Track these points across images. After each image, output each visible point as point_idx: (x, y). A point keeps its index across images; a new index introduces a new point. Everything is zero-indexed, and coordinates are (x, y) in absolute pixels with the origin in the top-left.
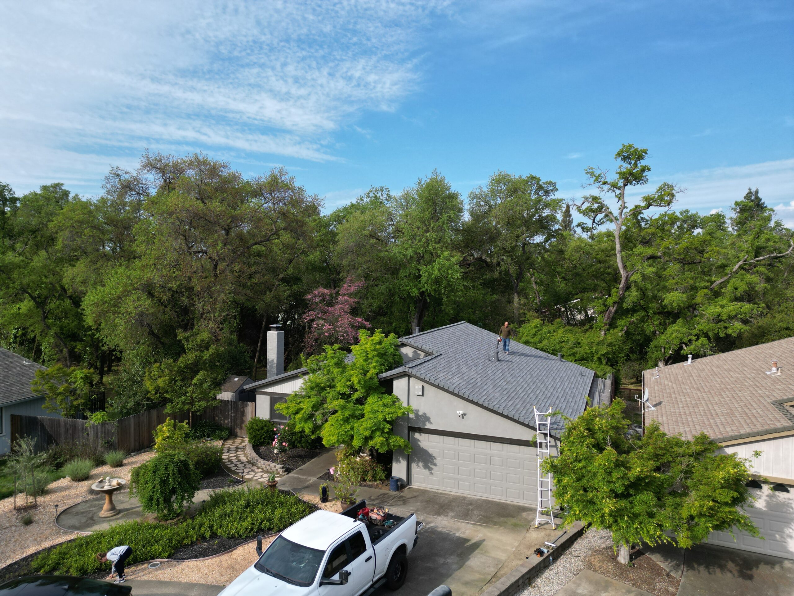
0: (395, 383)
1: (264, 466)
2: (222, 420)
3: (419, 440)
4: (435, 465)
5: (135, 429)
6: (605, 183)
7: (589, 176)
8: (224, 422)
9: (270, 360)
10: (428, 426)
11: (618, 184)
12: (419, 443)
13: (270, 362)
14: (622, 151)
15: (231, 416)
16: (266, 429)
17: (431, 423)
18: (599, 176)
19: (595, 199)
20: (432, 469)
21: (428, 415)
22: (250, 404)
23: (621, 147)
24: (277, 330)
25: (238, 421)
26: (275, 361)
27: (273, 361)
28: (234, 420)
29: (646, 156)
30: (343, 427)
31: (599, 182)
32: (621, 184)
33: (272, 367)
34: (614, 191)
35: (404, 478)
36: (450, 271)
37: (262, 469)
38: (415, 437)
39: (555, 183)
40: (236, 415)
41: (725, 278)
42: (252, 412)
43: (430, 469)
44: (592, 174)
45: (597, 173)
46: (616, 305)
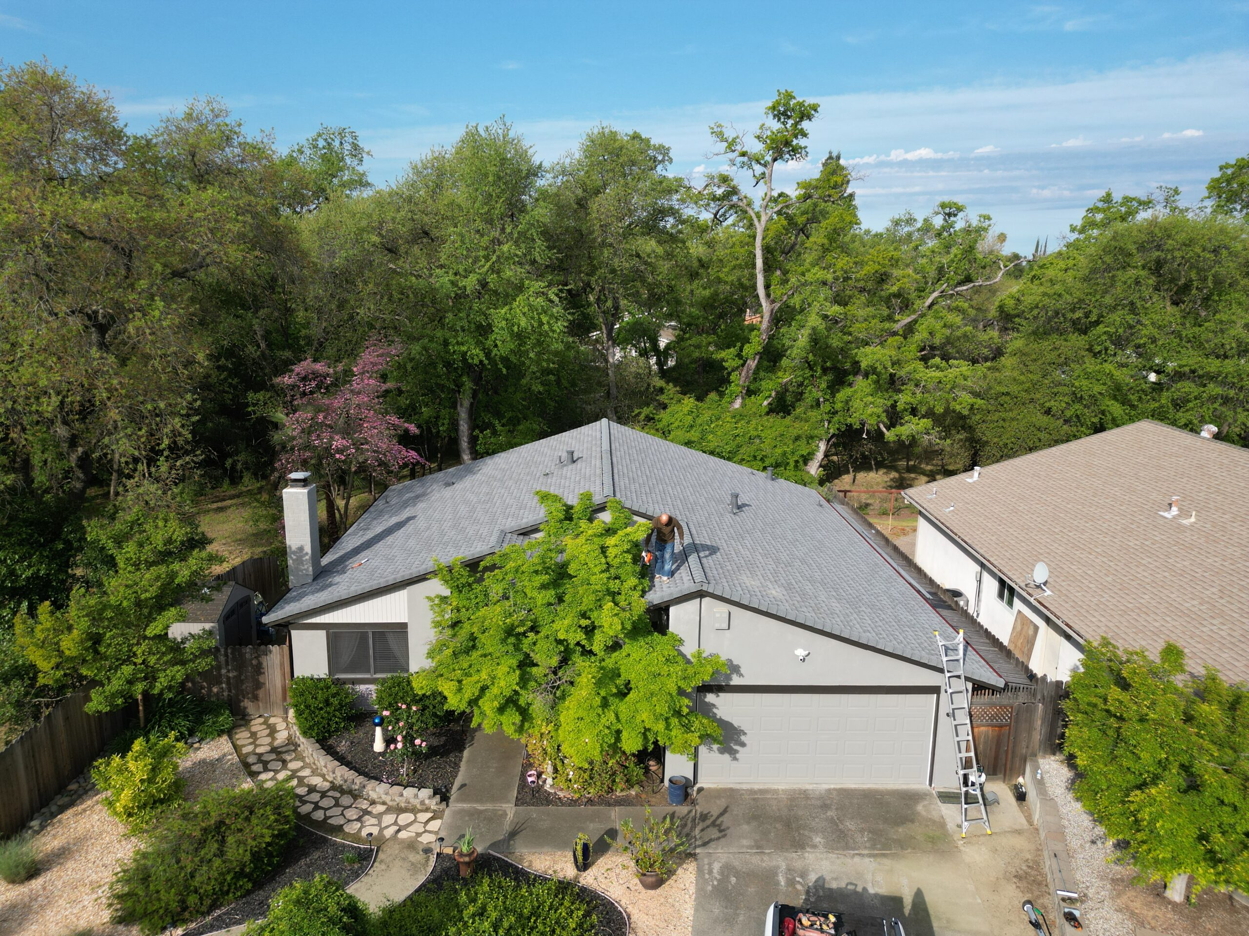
1: (387, 799)
2: (203, 688)
3: (714, 705)
6: (743, 154)
7: (715, 138)
9: (294, 548)
10: (736, 681)
11: (763, 157)
12: (715, 710)
13: (294, 553)
15: (228, 678)
16: (335, 701)
17: (741, 675)
18: (734, 140)
19: (725, 179)
20: (736, 752)
21: (735, 663)
22: (275, 649)
23: (777, 97)
25: (247, 686)
26: (308, 549)
27: (301, 549)
28: (236, 684)
29: (816, 115)
31: (734, 151)
32: (769, 158)
33: (299, 561)
34: (750, 167)
38: (707, 700)
39: (668, 149)
40: (240, 674)
41: (913, 317)
42: (282, 665)
43: (733, 753)
44: (720, 136)
45: (730, 134)
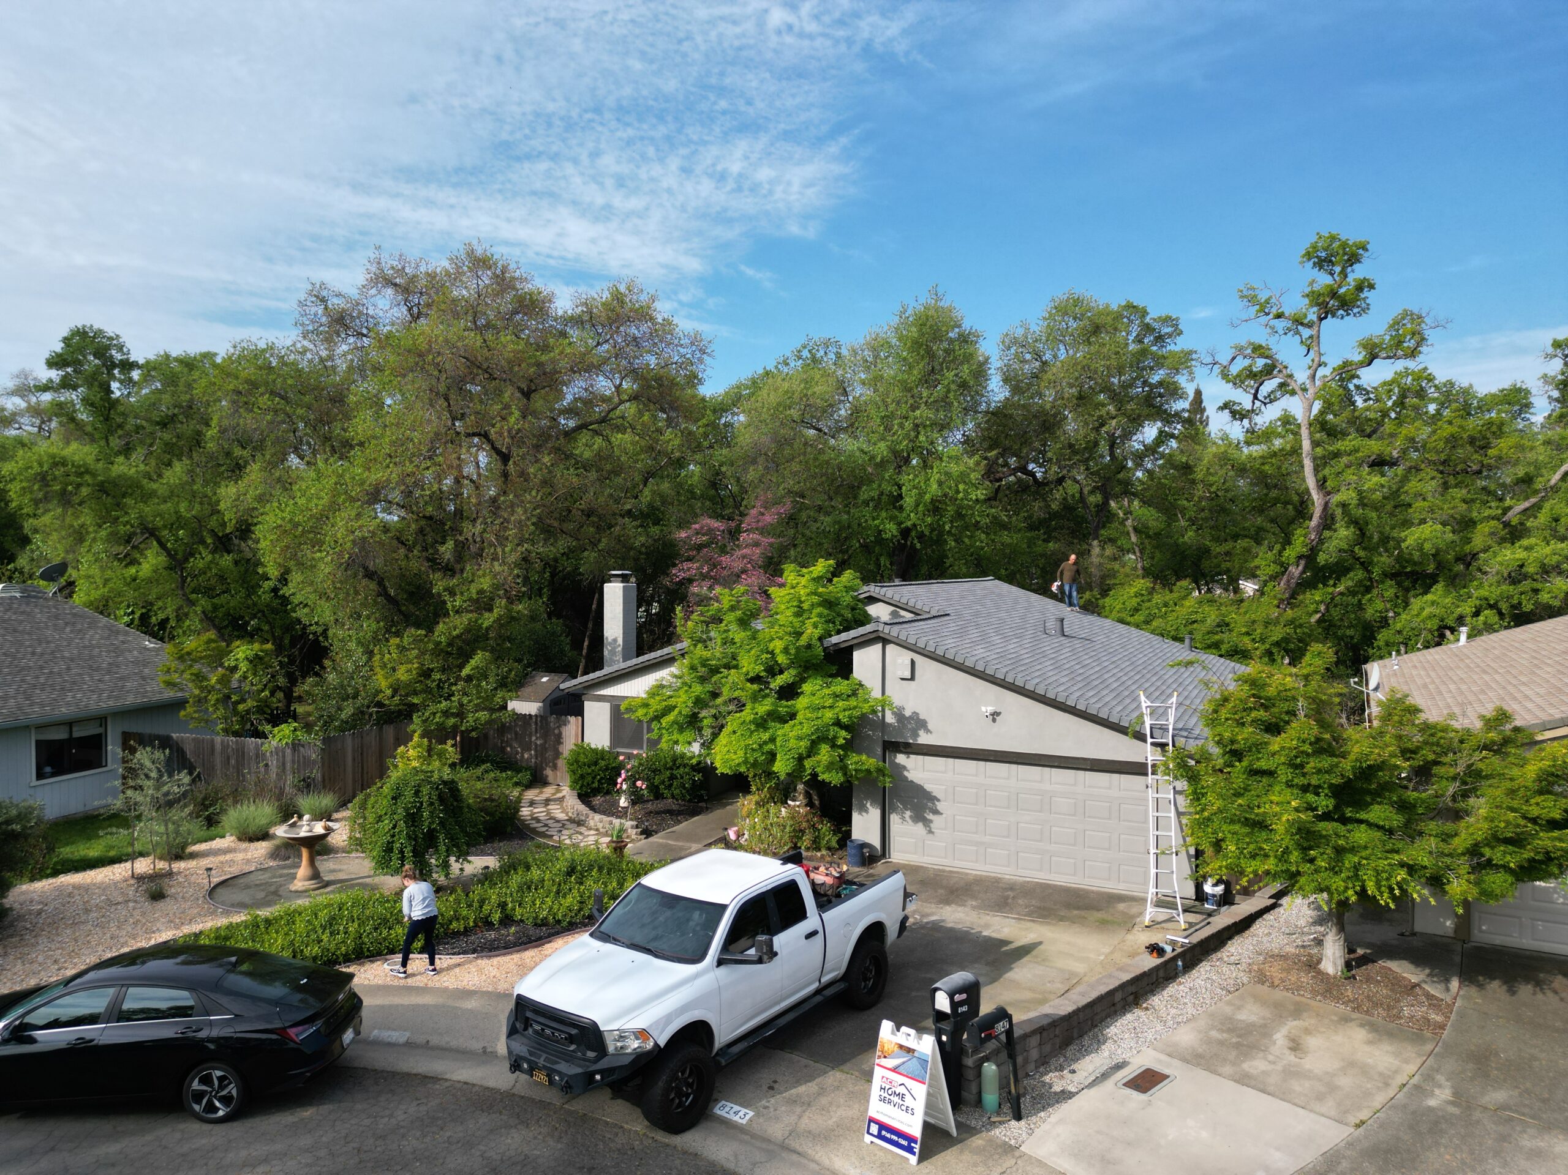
0: (857, 655)
1: (600, 825)
2: (517, 753)
3: (904, 768)
4: (936, 812)
5: (354, 759)
6: (1279, 316)
7: (1245, 302)
8: (523, 756)
9: (610, 640)
10: (924, 739)
11: (1305, 316)
12: (906, 773)
13: (610, 644)
14: (1314, 247)
15: (536, 745)
16: (603, 763)
17: (928, 731)
18: (1267, 302)
19: (1258, 350)
20: (931, 821)
21: (921, 717)
22: (572, 719)
23: (1315, 238)
24: (622, 582)
25: (549, 754)
26: (620, 641)
27: (615, 640)
28: (541, 751)
29: (1366, 254)
30: (755, 736)
31: (1267, 314)
32: (1312, 316)
33: (613, 652)
34: (1297, 333)
35: (876, 842)
36: (961, 487)
37: (597, 830)
38: (897, 761)
39: (1177, 319)
40: (546, 742)
41: (1533, 500)
42: (577, 735)
43: (927, 823)
44: (1252, 300)
45: (1263, 297)
46: (1302, 562)
